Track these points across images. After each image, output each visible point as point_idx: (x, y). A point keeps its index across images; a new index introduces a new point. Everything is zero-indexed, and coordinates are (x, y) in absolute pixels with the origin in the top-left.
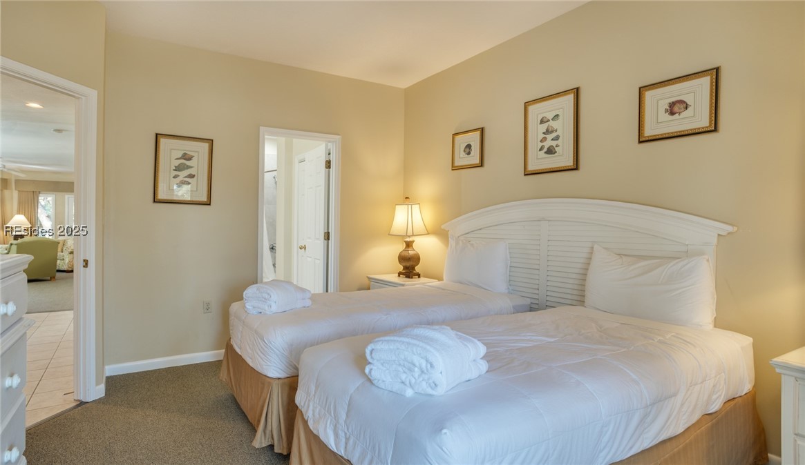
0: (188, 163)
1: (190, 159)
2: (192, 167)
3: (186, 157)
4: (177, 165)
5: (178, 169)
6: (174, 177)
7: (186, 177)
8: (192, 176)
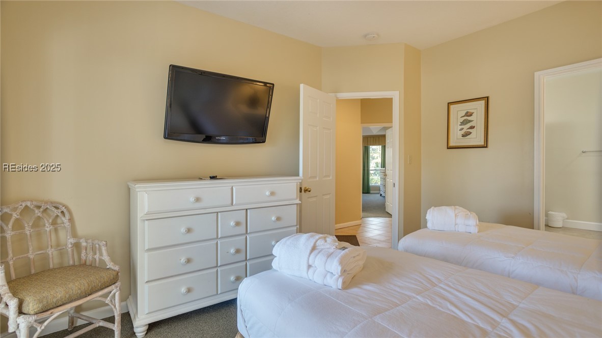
0: (469, 118)
1: (471, 115)
2: (472, 121)
3: (469, 114)
4: (462, 121)
5: (463, 123)
6: (460, 130)
7: (468, 129)
8: (472, 127)
